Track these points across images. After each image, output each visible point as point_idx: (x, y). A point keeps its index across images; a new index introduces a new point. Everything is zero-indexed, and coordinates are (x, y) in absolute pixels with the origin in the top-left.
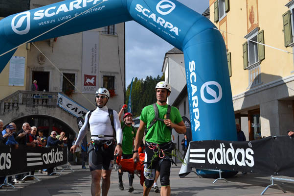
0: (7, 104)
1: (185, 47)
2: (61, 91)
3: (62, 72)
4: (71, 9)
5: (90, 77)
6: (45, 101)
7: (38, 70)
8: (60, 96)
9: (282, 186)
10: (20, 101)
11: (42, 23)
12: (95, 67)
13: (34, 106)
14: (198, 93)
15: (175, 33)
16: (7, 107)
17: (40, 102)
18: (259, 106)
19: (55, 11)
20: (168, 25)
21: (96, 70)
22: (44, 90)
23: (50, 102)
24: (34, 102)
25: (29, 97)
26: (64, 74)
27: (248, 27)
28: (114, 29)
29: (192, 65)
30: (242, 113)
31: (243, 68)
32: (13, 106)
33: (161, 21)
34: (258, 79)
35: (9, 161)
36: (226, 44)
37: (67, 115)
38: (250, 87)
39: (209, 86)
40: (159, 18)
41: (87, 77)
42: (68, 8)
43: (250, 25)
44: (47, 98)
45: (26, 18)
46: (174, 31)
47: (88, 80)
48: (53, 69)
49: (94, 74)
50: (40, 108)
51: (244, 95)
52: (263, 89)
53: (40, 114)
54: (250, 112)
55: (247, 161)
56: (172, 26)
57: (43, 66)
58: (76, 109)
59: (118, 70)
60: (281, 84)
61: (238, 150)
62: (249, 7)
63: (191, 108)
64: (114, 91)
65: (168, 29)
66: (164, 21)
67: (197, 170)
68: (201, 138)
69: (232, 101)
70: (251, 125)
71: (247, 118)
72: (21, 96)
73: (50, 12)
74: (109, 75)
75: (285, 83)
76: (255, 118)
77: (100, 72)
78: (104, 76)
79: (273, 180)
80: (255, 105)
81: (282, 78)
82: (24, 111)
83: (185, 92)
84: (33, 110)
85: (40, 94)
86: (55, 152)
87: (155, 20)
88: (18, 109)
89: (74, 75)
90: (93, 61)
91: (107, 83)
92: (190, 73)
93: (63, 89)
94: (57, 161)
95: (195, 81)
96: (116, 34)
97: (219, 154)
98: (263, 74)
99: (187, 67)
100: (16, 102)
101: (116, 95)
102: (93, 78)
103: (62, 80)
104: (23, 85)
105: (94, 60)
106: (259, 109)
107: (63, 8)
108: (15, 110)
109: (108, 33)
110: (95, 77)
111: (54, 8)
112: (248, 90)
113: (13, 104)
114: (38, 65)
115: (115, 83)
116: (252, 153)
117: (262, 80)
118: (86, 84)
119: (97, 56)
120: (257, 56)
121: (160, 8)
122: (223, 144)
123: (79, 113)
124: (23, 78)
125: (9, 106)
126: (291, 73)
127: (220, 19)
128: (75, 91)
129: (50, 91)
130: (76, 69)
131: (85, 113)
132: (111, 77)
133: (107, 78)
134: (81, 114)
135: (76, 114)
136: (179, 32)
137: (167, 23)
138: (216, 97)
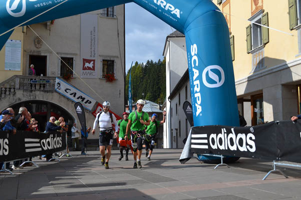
0: (4, 89)
1: (187, 29)
2: (59, 75)
3: (60, 56)
5: (89, 61)
6: (42, 86)
7: (35, 54)
8: (57, 80)
9: (284, 172)
10: (17, 86)
11: (38, 5)
12: (94, 51)
13: (31, 91)
14: (200, 78)
15: (176, 15)
16: (3, 92)
17: (38, 87)
18: (262, 90)
20: (170, 7)
21: (95, 54)
22: (42, 75)
23: (48, 87)
24: (32, 87)
25: (26, 82)
26: (62, 58)
27: (252, 10)
28: (113, 12)
29: (194, 48)
30: (244, 98)
31: (246, 52)
32: (10, 91)
33: (162, 2)
34: (262, 63)
35: (7, 147)
36: (229, 27)
37: (66, 100)
38: (253, 71)
39: (211, 70)
41: (85, 61)
43: (254, 7)
44: (45, 82)
46: (176, 13)
47: (87, 65)
48: (51, 52)
49: (92, 58)
50: (38, 93)
51: (247, 80)
52: (266, 73)
53: (37, 99)
54: (252, 96)
55: (248, 147)
56: (173, 8)
57: (40, 49)
58: (75, 94)
59: (119, 56)
60: (285, 69)
61: (240, 136)
63: (193, 93)
64: (113, 76)
65: (169, 11)
66: (165, 3)
67: (198, 156)
68: (202, 123)
69: (234, 85)
70: (254, 110)
71: (250, 103)
72: (17, 81)
74: (109, 59)
75: (289, 68)
76: (258, 103)
77: (100, 56)
78: (103, 60)
79: (275, 165)
80: (258, 89)
81: (286, 62)
82: (22, 96)
83: (186, 77)
84: (30, 96)
85: (38, 78)
86: (54, 138)
88: (15, 94)
89: (72, 58)
91: (106, 67)
92: (191, 57)
93: (61, 74)
94: (55, 147)
95: (197, 65)
96: (115, 17)
97: (220, 139)
98: (267, 58)
99: (189, 51)
100: (12, 87)
101: (115, 80)
102: (92, 62)
103: (60, 64)
104: (19, 70)
105: (93, 44)
106: (262, 94)
108: (12, 95)
109: (108, 16)
110: (94, 61)
112: (252, 74)
113: (10, 89)
114: (35, 48)
115: (115, 67)
116: (254, 138)
117: (266, 64)
118: (84, 69)
119: (96, 39)
120: (261, 39)
122: (224, 129)
123: (78, 98)
124: (20, 62)
125: (6, 91)
126: (296, 57)
127: (223, 2)
128: (74, 76)
129: (47, 76)
130: (74, 52)
131: (84, 99)
132: (110, 61)
133: (106, 62)
134: (80, 100)
135: (75, 99)
136: (180, 14)
137: (168, 5)
138: (218, 82)
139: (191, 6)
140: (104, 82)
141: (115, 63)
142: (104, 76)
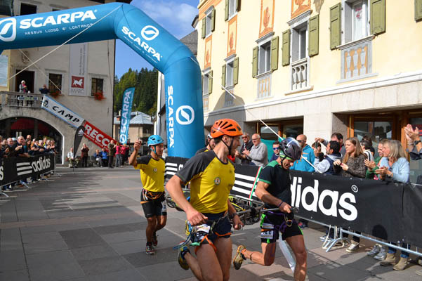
1: (166, 71)
3: (48, 72)
4: (59, 22)
5: (78, 79)
8: (45, 98)
10: (3, 102)
11: (29, 33)
12: (83, 69)
13: (18, 108)
14: (173, 115)
17: (24, 104)
19: (42, 22)
20: (151, 50)
21: (84, 72)
22: (29, 92)
23: (35, 104)
25: (13, 98)
26: (50, 74)
27: (228, 52)
29: (171, 90)
31: (221, 87)
33: (145, 45)
35: (2, 173)
37: (53, 118)
38: (225, 106)
39: (183, 109)
40: (144, 43)
41: (74, 78)
42: (56, 21)
43: (229, 50)
44: (32, 99)
45: (12, 26)
46: (156, 57)
47: (76, 82)
48: (39, 68)
49: (81, 76)
50: (25, 110)
51: (219, 113)
53: (24, 115)
56: (154, 52)
57: (27, 65)
58: (63, 112)
59: (107, 73)
62: (230, 33)
63: (168, 128)
64: (102, 95)
65: (151, 54)
66: (147, 46)
68: (175, 155)
72: (4, 97)
73: (37, 22)
74: (96, 77)
77: (89, 74)
78: (93, 79)
82: (8, 112)
84: (17, 112)
86: (43, 160)
87: (139, 44)
88: (1, 110)
89: (61, 75)
90: (81, 62)
91: (95, 84)
92: (168, 97)
94: (44, 168)
95: (172, 104)
99: (166, 91)
101: (104, 98)
102: (81, 80)
104: (6, 86)
107: (50, 20)
110: (83, 78)
111: (41, 19)
114: (22, 64)
115: (104, 86)
118: (73, 86)
119: (86, 57)
121: (145, 33)
123: (66, 116)
124: (6, 78)
126: (256, 100)
127: (206, 37)
128: (62, 93)
129: (35, 93)
130: (62, 69)
131: (72, 117)
132: (100, 79)
133: (95, 81)
134: (68, 118)
135: (63, 117)
136: (160, 59)
137: (151, 48)
138: (188, 119)
139: (171, 51)
140: (93, 101)
141: (104, 82)
142: (93, 94)
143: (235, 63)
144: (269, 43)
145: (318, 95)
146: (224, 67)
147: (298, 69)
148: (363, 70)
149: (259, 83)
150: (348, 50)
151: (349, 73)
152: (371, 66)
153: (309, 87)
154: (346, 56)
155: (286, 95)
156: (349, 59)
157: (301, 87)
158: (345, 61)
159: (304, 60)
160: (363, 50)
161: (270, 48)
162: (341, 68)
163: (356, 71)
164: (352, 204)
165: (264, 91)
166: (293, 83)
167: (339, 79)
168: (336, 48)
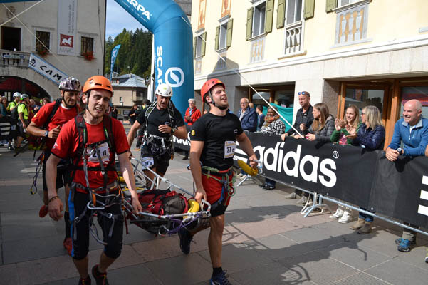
1: (156, 31)
2: (34, 51)
3: (35, 29)
5: (67, 37)
6: (16, 61)
7: (8, 26)
8: (32, 57)
12: (73, 27)
13: (4, 66)
14: (163, 77)
15: (146, 17)
17: (11, 63)
20: (141, 8)
21: (73, 30)
22: (15, 50)
23: (22, 62)
24: (5, 62)
26: (38, 32)
27: (222, 12)
29: (160, 49)
31: (214, 50)
33: (134, 2)
36: (203, 23)
37: (41, 77)
39: (173, 71)
41: (63, 36)
43: (224, 9)
44: (19, 57)
46: (146, 15)
47: (65, 41)
48: (26, 25)
49: (69, 35)
50: (11, 68)
53: (11, 74)
56: (143, 10)
57: (13, 21)
58: (51, 72)
59: (98, 32)
64: (92, 55)
65: (140, 12)
66: (137, 4)
74: (88, 36)
77: (79, 32)
78: (82, 37)
84: (3, 71)
85: (10, 53)
89: (49, 33)
90: (69, 21)
91: (85, 44)
92: (157, 58)
93: (37, 49)
95: (161, 65)
99: (156, 51)
101: (94, 59)
102: (70, 39)
103: (35, 42)
105: (71, 19)
110: (72, 37)
114: (8, 19)
115: (94, 45)
118: (62, 45)
119: (75, 15)
123: (54, 76)
128: (50, 52)
129: (22, 51)
130: (51, 27)
131: (60, 77)
132: (90, 38)
133: (85, 40)
134: (56, 78)
135: (51, 77)
136: (150, 17)
137: (140, 6)
138: (178, 82)
139: (161, 9)
140: (83, 61)
141: (94, 42)
142: (82, 54)
143: (229, 25)
144: (264, 4)
145: (311, 60)
146: (218, 28)
147: (292, 32)
148: (358, 34)
149: (253, 46)
150: (344, 13)
151: (343, 38)
152: (365, 31)
153: (302, 52)
154: (341, 20)
155: (279, 59)
156: (344, 23)
157: (294, 51)
158: (340, 25)
159: (299, 22)
160: (359, 14)
161: (265, 9)
162: (336, 32)
163: (350, 36)
164: (333, 170)
165: (257, 54)
166: (287, 47)
167: (333, 43)
168: (332, 11)
